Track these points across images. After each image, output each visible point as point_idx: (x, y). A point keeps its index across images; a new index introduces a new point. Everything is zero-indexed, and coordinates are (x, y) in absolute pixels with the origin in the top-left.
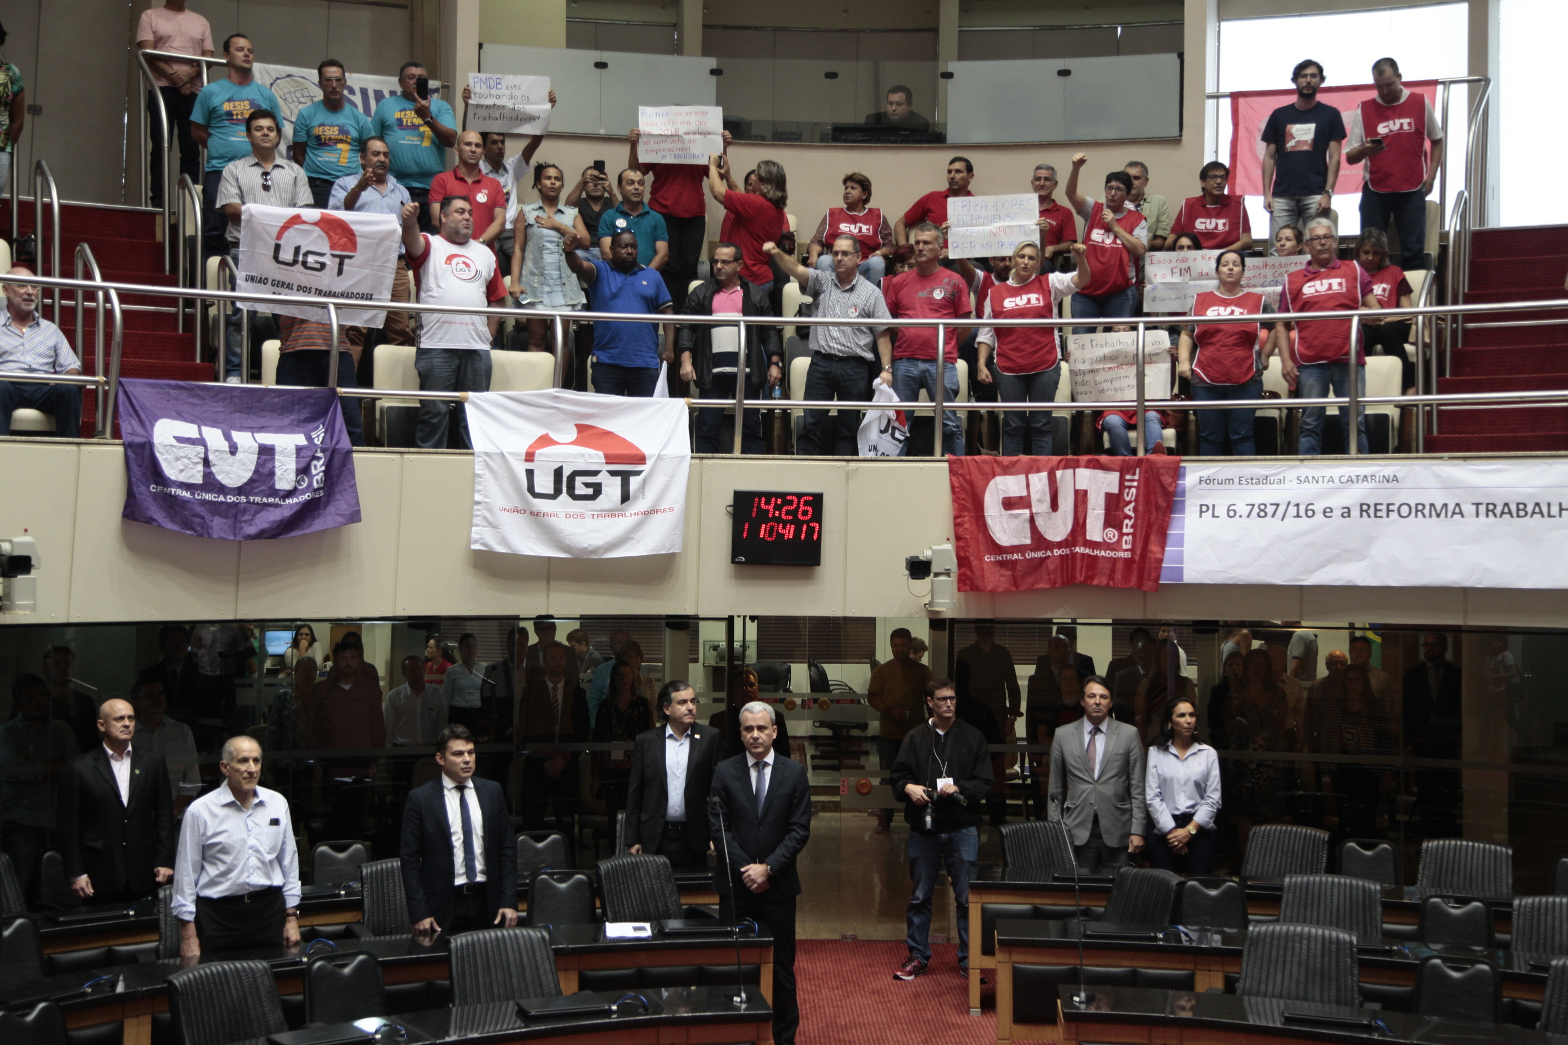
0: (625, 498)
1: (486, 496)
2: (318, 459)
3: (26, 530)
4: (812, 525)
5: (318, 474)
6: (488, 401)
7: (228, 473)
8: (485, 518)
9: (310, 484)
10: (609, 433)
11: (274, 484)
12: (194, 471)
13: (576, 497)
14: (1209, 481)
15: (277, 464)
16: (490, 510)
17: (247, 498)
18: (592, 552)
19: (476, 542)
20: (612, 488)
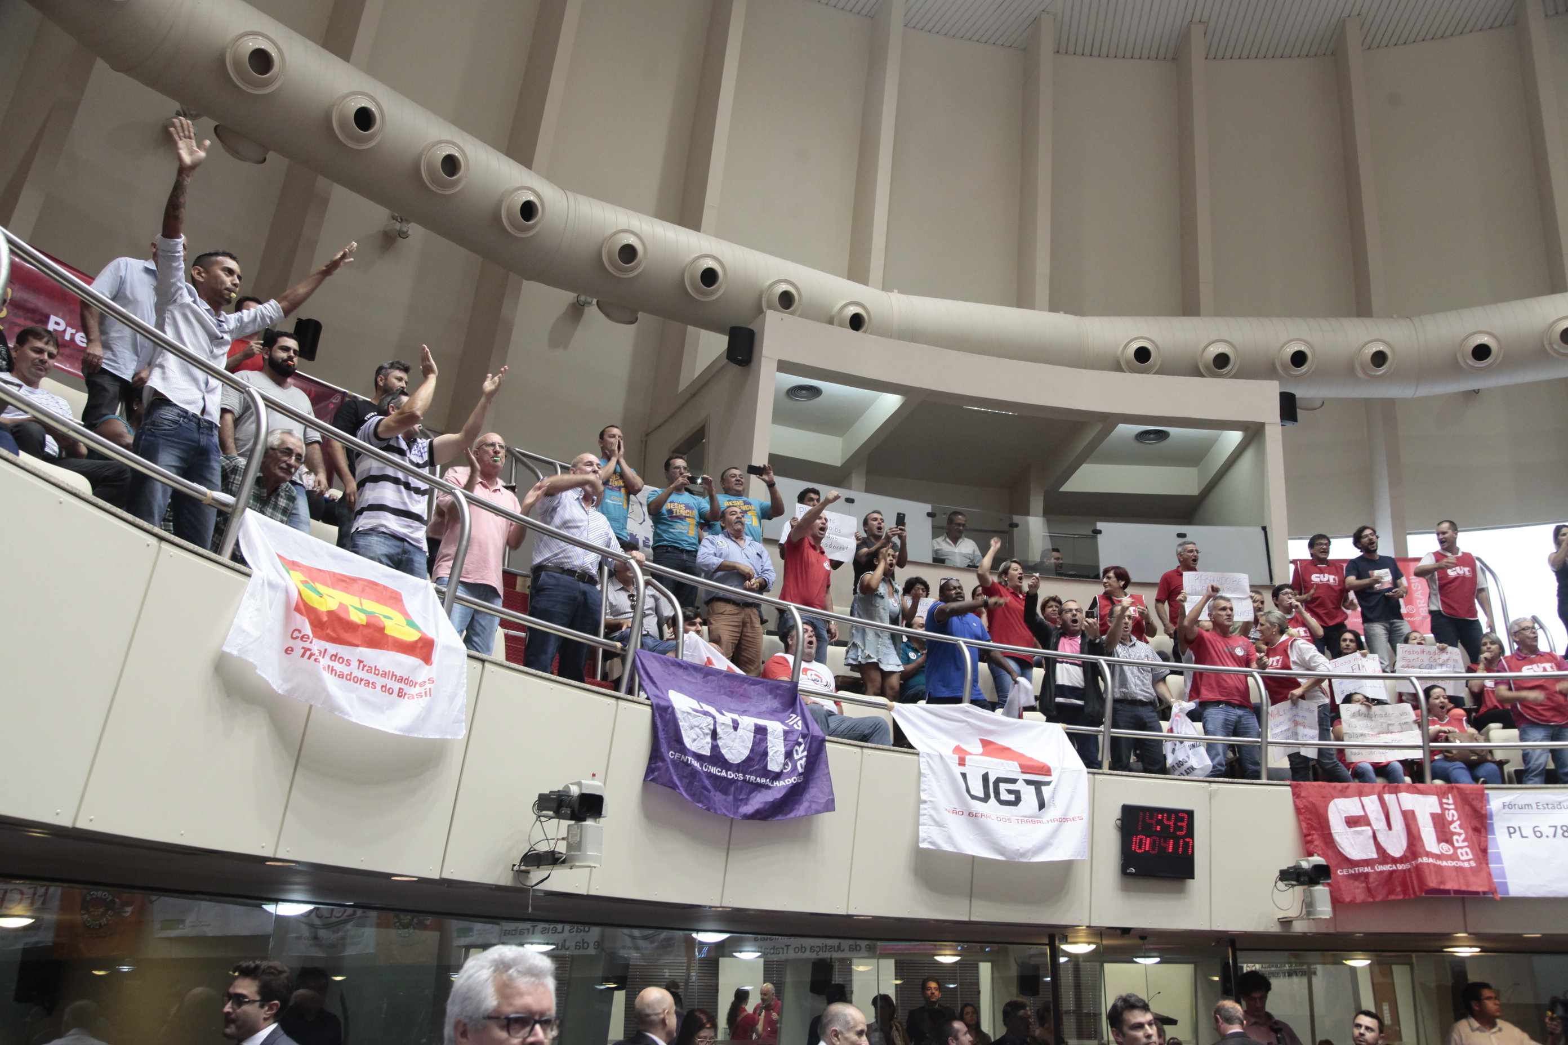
0: (1042, 805)
1: (931, 795)
2: (800, 744)
3: (594, 775)
4: (1187, 840)
5: (801, 759)
6: (911, 712)
7: (730, 748)
8: (931, 816)
9: (795, 768)
10: (1008, 749)
11: (766, 765)
12: (704, 742)
13: (1003, 803)
14: (1510, 806)
15: (769, 744)
16: (935, 809)
17: (744, 776)
18: (1023, 855)
19: (924, 840)
20: (1029, 794)
